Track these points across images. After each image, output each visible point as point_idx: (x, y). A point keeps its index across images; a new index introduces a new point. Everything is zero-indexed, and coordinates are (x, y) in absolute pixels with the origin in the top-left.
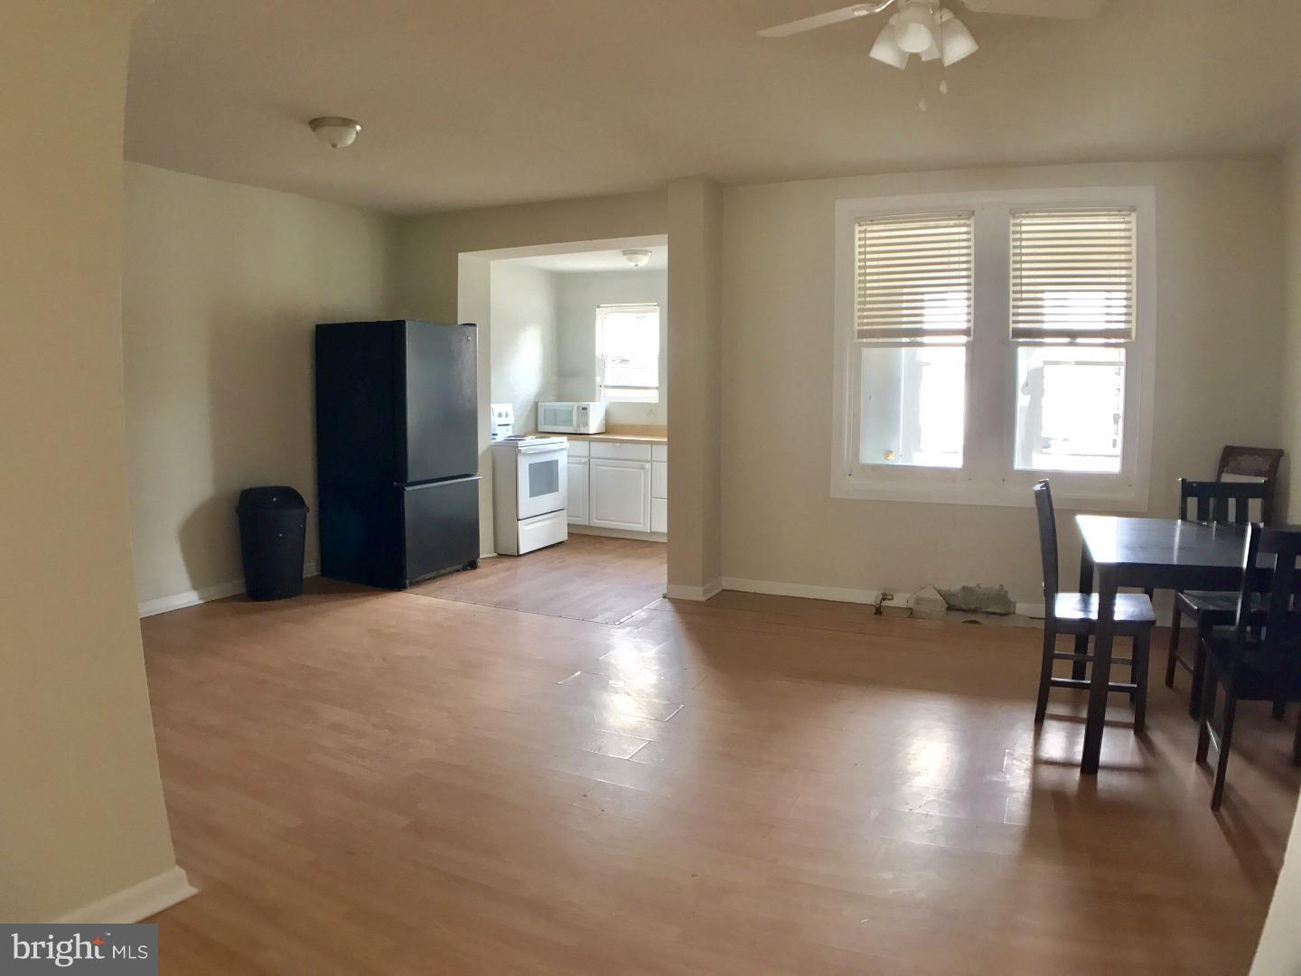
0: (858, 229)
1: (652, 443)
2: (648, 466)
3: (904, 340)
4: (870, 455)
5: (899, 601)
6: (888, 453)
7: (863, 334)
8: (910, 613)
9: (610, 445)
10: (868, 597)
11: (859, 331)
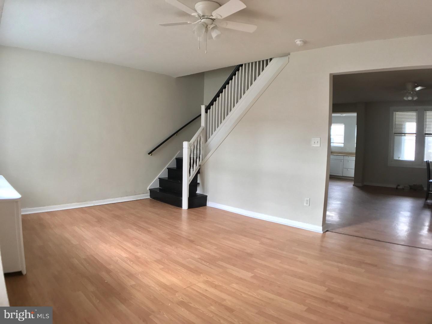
0: (394, 112)
1: (344, 156)
2: (342, 161)
3: (403, 135)
4: (396, 158)
5: (401, 187)
6: (399, 158)
7: (395, 133)
8: (403, 189)
9: (334, 156)
10: (394, 186)
11: (394, 133)
